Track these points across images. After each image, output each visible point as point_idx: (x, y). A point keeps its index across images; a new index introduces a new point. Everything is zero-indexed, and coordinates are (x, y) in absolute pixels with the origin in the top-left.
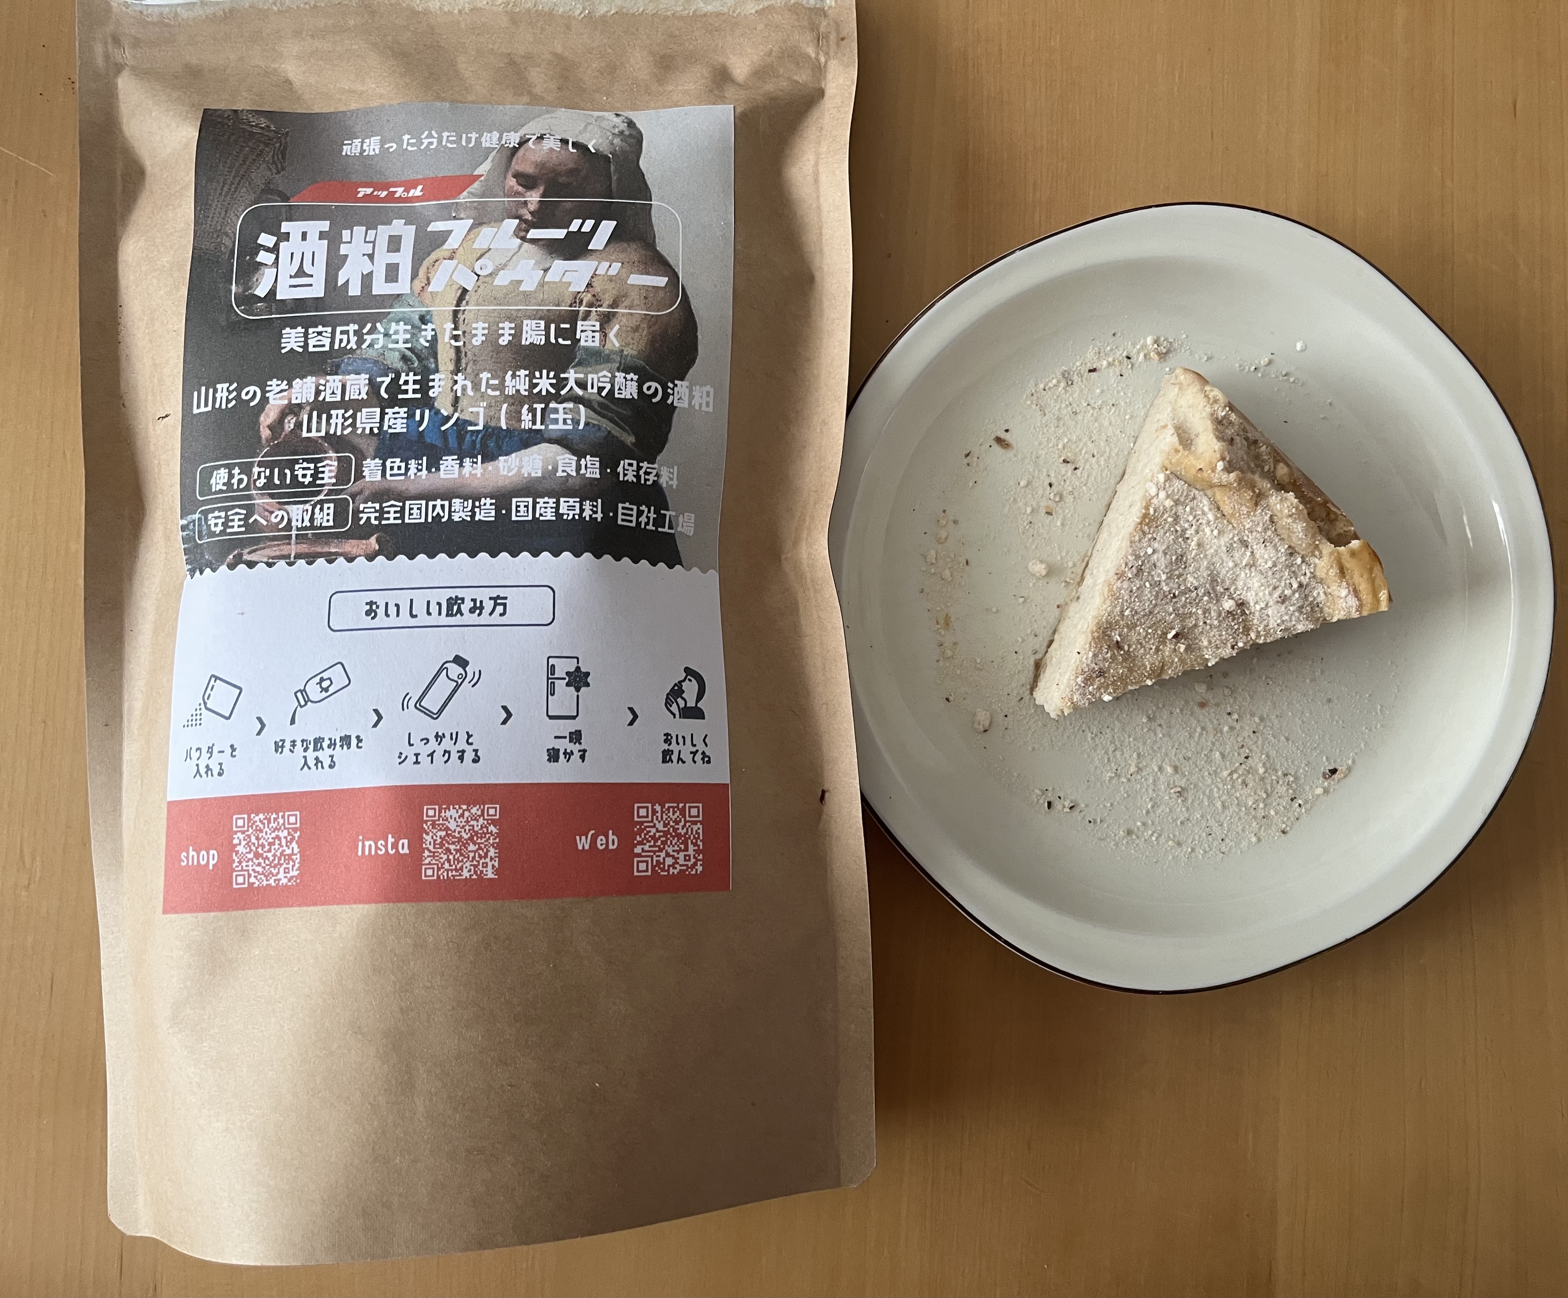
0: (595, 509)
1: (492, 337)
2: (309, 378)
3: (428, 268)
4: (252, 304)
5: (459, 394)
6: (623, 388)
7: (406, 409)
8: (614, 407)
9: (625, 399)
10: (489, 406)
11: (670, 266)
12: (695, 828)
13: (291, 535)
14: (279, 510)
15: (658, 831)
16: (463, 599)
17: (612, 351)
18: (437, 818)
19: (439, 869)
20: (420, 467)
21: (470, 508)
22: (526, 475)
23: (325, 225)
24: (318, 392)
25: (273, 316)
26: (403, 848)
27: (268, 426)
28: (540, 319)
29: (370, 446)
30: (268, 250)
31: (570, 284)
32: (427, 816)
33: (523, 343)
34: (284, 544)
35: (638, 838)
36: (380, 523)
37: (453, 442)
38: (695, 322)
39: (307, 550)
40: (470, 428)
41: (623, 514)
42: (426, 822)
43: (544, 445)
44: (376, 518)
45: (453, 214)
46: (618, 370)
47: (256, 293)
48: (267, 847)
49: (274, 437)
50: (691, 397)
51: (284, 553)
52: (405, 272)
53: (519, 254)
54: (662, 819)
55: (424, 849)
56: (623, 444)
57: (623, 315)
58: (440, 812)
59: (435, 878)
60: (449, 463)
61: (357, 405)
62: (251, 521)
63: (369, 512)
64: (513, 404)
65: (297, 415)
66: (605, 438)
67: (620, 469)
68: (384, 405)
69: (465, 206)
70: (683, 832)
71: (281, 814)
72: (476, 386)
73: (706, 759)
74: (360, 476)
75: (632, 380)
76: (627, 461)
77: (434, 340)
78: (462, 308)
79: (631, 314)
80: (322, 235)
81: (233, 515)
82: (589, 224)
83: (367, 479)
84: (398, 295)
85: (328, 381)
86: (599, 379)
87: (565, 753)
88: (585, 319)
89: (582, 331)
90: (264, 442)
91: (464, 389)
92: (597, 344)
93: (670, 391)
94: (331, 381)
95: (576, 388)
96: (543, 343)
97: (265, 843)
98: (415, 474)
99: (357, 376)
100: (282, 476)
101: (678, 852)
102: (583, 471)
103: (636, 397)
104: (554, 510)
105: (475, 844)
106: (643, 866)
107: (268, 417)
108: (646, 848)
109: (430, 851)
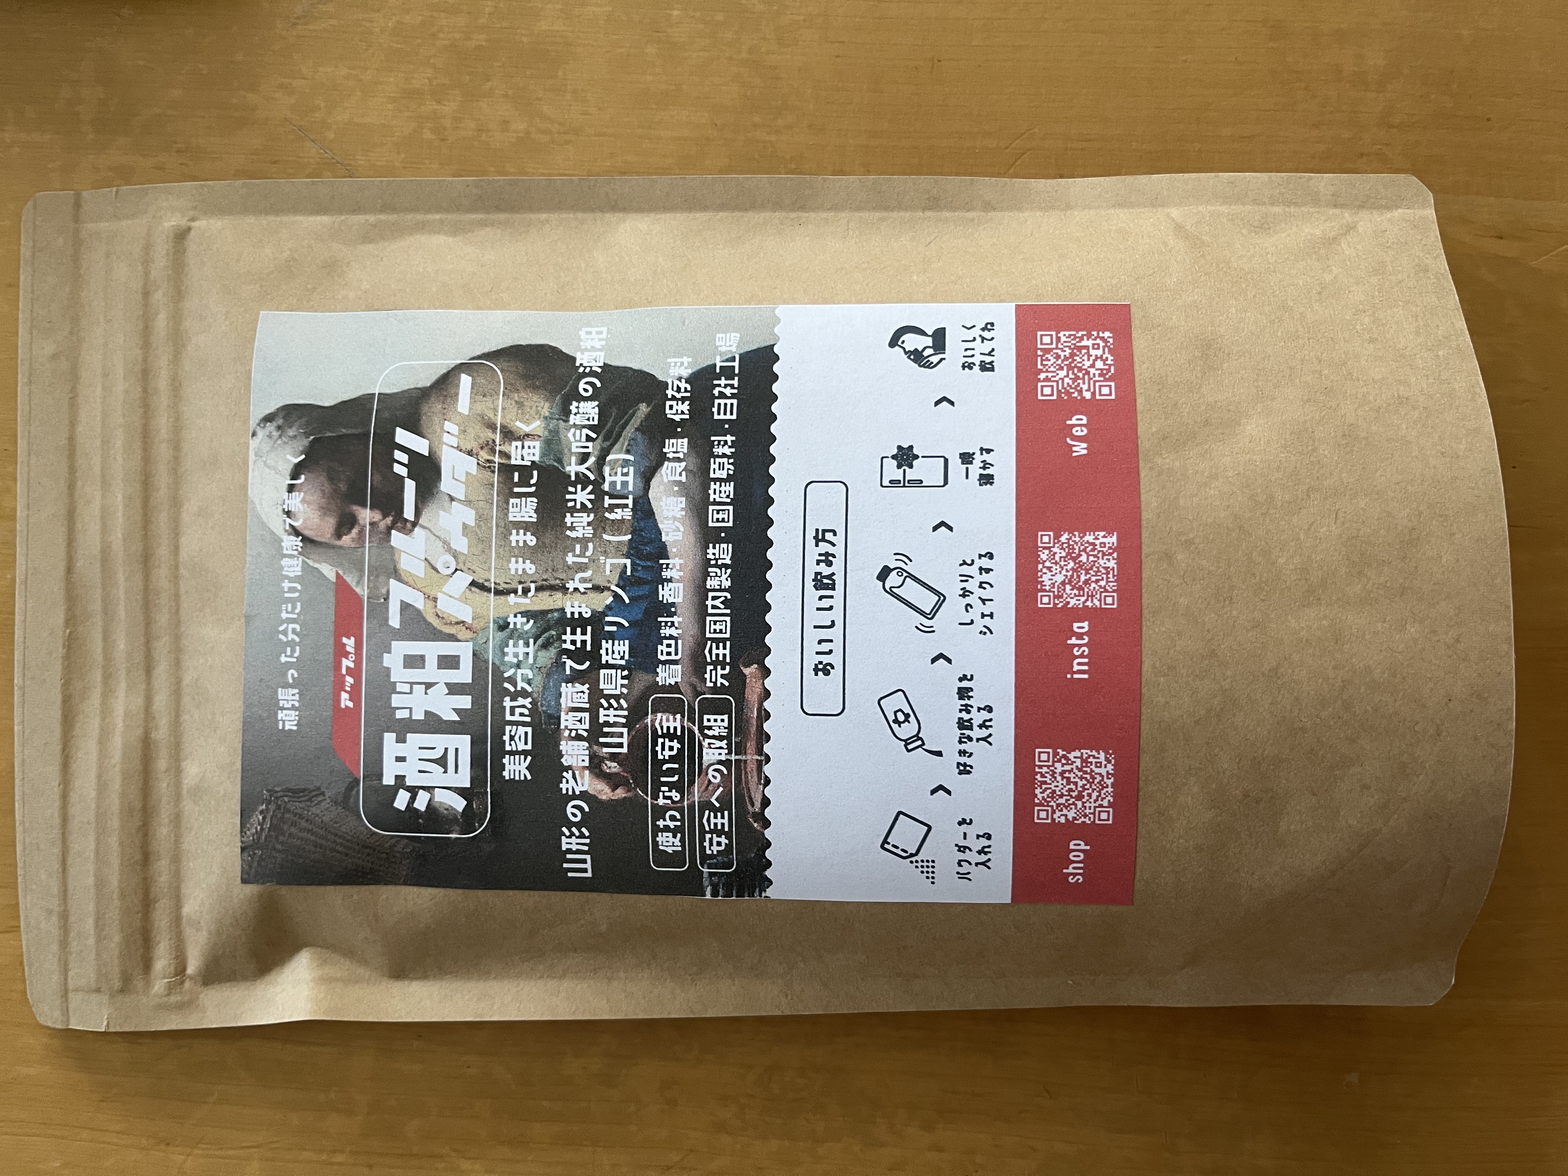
0: (722, 443)
1: (526, 552)
2: (561, 748)
3: (446, 624)
4: (474, 813)
5: (590, 586)
6: (587, 416)
7: (604, 642)
8: (609, 425)
9: (599, 414)
10: (605, 553)
11: (449, 372)
12: (1063, 339)
13: (736, 760)
14: (707, 774)
15: (1067, 376)
16: (817, 574)
17: (545, 428)
18: (1051, 594)
19: (1106, 591)
20: (669, 624)
21: (718, 570)
22: (684, 513)
23: (389, 738)
24: (579, 738)
25: (489, 790)
26: (1083, 628)
27: (613, 791)
28: (507, 503)
29: (642, 680)
30: (413, 799)
31: (468, 474)
32: (1049, 604)
33: (535, 520)
34: (745, 768)
35: (1076, 395)
36: (728, 664)
37: (644, 590)
38: (512, 347)
39: (754, 743)
40: (629, 573)
41: (725, 414)
42: (1055, 604)
43: (651, 495)
44: (723, 669)
45: (381, 603)
46: (567, 421)
47: (461, 811)
48: (1072, 786)
49: (625, 784)
50: (593, 349)
51: (754, 767)
52: (448, 648)
53: (431, 528)
54: (1054, 372)
55: (1084, 606)
56: (648, 416)
57: (503, 417)
58: (1045, 591)
59: (1115, 594)
60: (667, 594)
61: (596, 694)
62: (717, 805)
63: (716, 676)
64: (604, 529)
65: (602, 759)
66: (643, 433)
67: (677, 418)
68: (598, 664)
69: (372, 589)
70: (1068, 351)
71: (1037, 770)
72: (582, 568)
73: (989, 327)
74: (675, 688)
75: (578, 407)
76: (668, 411)
77: (526, 614)
78: (493, 586)
79: (503, 409)
80: (401, 740)
81: (709, 826)
82: (398, 455)
83: (679, 680)
84: (474, 654)
85: (566, 727)
86: (576, 441)
87: (984, 468)
88: (509, 457)
89: (523, 459)
90: (629, 794)
91: (583, 580)
92: (537, 444)
93: (588, 370)
94: (566, 723)
95: (587, 464)
96: (535, 500)
97: (1066, 789)
98: (676, 628)
99: (563, 696)
100: (670, 772)
101: (1089, 356)
102: (681, 455)
103: (597, 403)
104: (723, 484)
105: (1080, 555)
106: (1105, 390)
107: (603, 791)
108: (1085, 387)
109: (1087, 600)
